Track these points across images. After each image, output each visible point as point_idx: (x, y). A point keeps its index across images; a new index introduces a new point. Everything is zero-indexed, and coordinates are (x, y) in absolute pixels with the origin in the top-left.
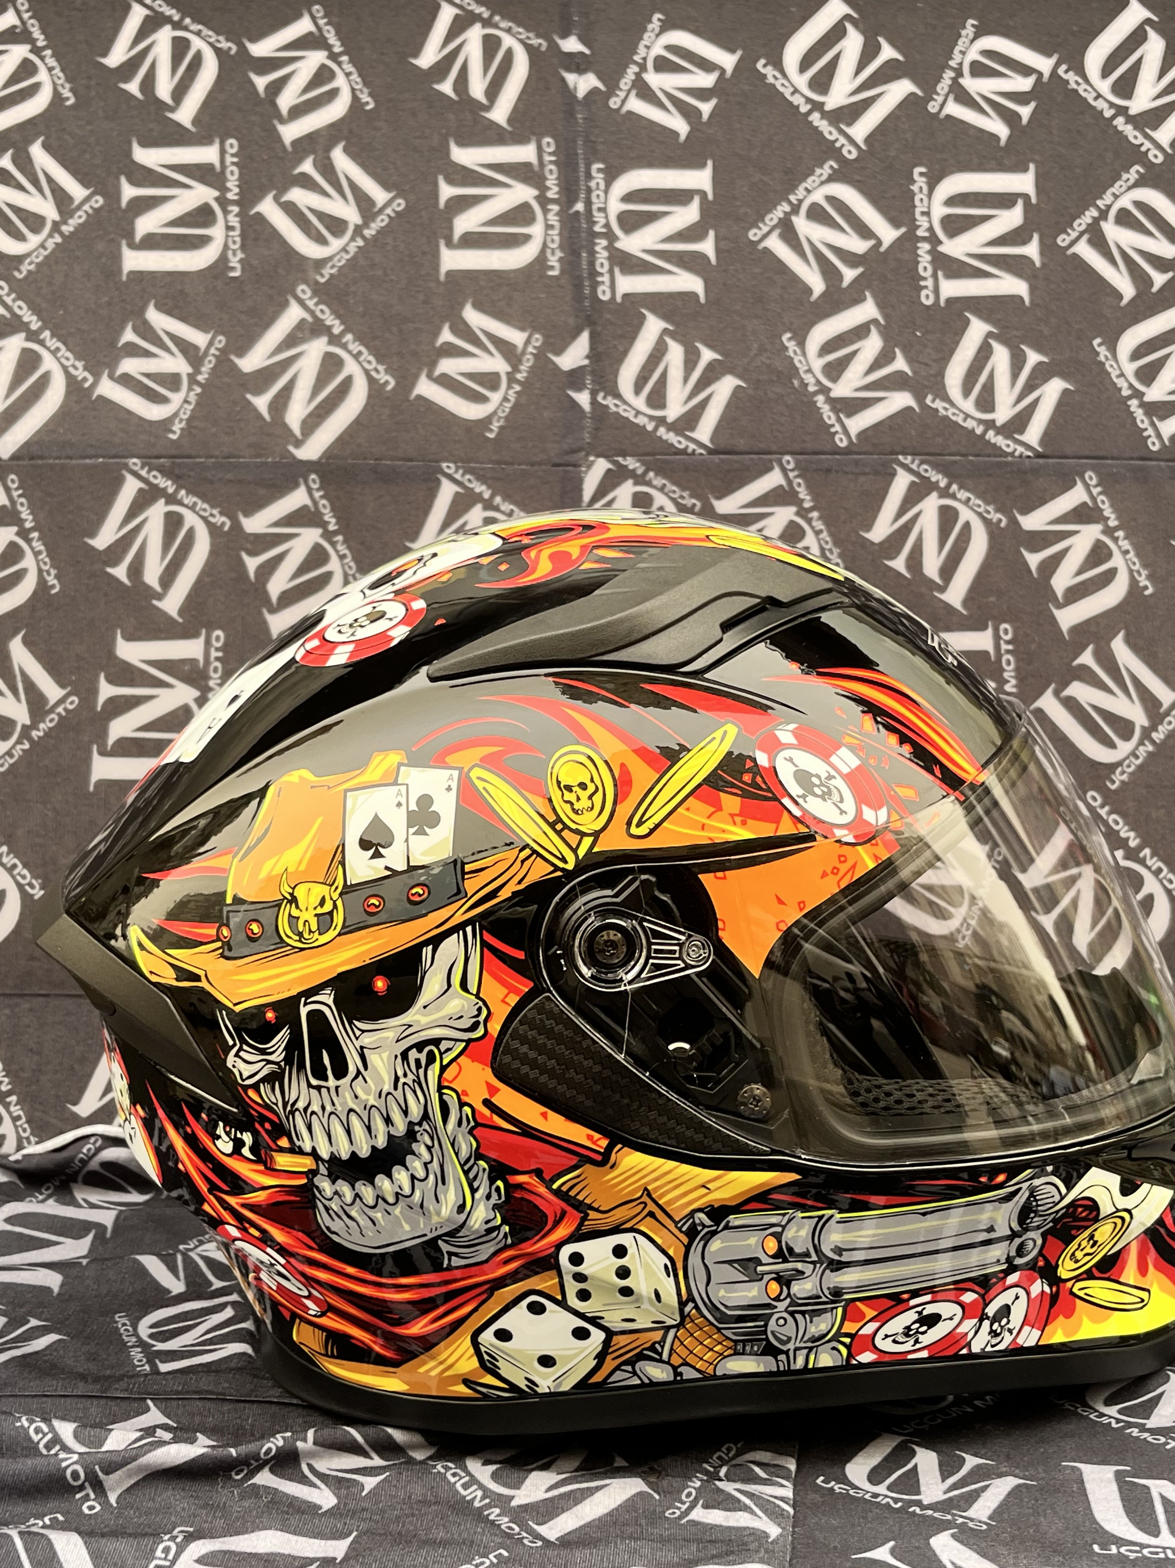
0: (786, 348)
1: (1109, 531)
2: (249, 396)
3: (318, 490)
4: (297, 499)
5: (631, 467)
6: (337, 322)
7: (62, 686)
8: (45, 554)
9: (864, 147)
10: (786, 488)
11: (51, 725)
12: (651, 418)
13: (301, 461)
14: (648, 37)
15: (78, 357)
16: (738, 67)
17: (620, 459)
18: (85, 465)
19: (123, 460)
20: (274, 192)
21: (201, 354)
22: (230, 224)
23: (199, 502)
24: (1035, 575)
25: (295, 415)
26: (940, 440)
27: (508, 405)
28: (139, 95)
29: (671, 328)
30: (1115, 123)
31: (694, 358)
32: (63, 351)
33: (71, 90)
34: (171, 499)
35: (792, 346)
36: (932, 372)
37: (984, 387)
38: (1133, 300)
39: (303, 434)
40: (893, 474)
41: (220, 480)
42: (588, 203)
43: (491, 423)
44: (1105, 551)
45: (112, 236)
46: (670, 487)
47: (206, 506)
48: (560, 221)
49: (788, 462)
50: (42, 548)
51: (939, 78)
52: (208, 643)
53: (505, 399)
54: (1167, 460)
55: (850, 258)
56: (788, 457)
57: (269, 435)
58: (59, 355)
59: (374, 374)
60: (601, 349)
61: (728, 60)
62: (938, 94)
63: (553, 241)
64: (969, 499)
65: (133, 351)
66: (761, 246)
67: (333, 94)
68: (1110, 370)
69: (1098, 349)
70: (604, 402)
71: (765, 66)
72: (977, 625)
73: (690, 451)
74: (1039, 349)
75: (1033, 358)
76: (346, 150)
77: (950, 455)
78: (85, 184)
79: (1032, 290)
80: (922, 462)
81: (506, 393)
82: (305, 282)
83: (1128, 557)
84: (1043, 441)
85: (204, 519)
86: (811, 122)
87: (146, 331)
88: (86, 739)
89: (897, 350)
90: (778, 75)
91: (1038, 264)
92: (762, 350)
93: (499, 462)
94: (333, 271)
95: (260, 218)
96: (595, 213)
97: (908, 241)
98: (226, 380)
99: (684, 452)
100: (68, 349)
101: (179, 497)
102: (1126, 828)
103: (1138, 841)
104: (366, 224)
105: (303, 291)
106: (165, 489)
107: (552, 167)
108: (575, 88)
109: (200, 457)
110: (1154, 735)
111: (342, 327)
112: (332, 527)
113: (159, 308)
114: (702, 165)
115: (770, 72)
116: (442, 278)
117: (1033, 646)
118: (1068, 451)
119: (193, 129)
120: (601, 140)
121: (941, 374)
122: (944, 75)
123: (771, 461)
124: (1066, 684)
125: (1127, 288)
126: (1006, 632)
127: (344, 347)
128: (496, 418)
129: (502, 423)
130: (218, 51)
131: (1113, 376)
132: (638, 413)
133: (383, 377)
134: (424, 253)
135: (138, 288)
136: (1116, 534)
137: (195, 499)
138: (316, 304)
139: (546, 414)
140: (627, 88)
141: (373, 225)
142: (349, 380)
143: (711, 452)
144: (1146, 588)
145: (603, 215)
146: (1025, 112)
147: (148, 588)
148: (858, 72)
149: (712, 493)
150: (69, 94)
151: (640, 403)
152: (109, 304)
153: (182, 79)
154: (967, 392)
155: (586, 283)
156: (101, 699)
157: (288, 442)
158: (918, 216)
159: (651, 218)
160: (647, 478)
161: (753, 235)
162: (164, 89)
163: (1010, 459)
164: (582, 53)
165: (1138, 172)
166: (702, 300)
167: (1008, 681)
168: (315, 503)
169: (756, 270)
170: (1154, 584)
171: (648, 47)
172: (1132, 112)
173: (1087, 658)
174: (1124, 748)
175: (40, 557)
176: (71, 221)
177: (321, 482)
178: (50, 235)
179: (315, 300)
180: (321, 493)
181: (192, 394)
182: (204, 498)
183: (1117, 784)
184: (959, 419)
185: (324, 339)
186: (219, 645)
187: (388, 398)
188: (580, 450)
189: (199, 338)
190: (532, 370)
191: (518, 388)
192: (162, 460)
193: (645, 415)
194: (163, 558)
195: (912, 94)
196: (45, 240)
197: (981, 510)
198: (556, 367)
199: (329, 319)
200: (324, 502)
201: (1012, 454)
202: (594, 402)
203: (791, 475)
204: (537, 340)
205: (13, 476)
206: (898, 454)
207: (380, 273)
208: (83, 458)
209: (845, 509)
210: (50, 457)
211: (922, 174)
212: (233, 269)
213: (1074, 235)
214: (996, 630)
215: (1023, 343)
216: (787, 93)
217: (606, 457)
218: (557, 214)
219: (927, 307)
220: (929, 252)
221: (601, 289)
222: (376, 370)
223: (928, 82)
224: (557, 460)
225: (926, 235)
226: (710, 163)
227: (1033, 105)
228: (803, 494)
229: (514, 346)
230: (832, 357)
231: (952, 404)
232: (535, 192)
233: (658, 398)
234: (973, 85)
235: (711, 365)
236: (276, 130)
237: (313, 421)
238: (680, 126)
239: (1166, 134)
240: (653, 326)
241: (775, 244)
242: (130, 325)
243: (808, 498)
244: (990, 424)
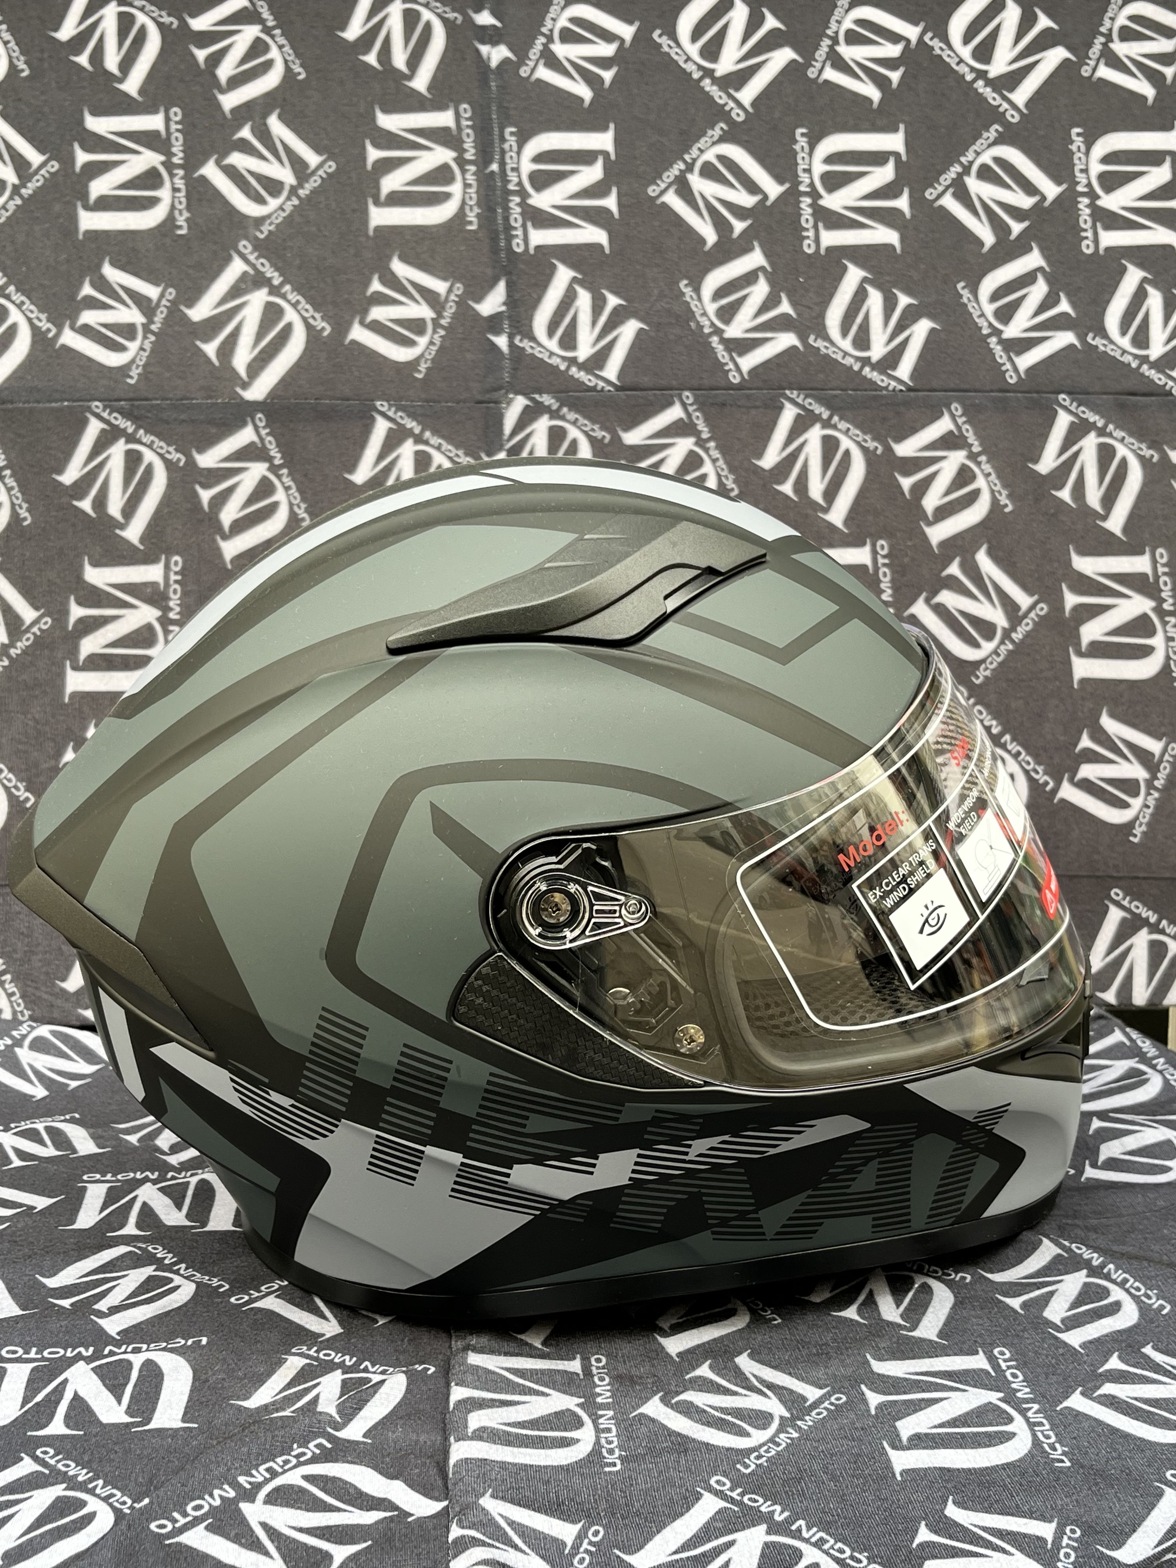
0: (683, 294)
1: (972, 456)
2: (198, 343)
3: (264, 428)
4: (245, 436)
5: (547, 403)
6: (276, 274)
7: (37, 608)
8: (17, 489)
9: (750, 110)
10: (686, 420)
11: (28, 644)
12: (564, 358)
13: (248, 402)
14: (553, 10)
15: (41, 311)
16: (636, 38)
17: (537, 396)
18: (52, 409)
19: (86, 404)
20: (215, 157)
21: (154, 304)
22: (176, 186)
23: (156, 440)
24: (908, 496)
25: (241, 360)
26: (821, 376)
27: (435, 348)
28: (89, 67)
29: (579, 276)
30: (975, 85)
31: (601, 304)
32: (28, 305)
33: (26, 63)
34: (131, 439)
35: (688, 291)
36: (814, 314)
38: (993, 247)
39: (248, 376)
40: (781, 408)
41: (175, 420)
42: (502, 164)
43: (419, 365)
44: (970, 474)
45: (68, 198)
46: (582, 421)
47: (162, 444)
48: (477, 180)
49: (688, 397)
50: (14, 484)
51: (817, 47)
52: (167, 567)
53: (431, 343)
54: (1023, 392)
55: (739, 212)
56: (687, 393)
57: (218, 378)
58: (24, 307)
59: (311, 321)
60: (517, 296)
61: (627, 31)
62: (816, 61)
63: (471, 198)
64: (849, 429)
65: (92, 304)
66: (659, 202)
67: (268, 65)
68: (972, 310)
69: (961, 292)
70: (521, 345)
71: (660, 36)
72: (858, 543)
73: (599, 388)
74: (909, 292)
75: (904, 300)
76: (280, 117)
77: (831, 389)
78: (41, 150)
79: (903, 240)
80: (806, 397)
81: (432, 337)
82: (247, 238)
83: (990, 478)
84: (914, 375)
85: (161, 456)
86: (703, 88)
87: (103, 285)
88: (60, 655)
89: (783, 295)
90: (672, 44)
91: (908, 215)
92: (662, 296)
93: (427, 401)
94: (272, 228)
95: (204, 179)
96: (509, 173)
97: (791, 196)
98: (177, 328)
99: (594, 389)
100: (32, 303)
101: (138, 436)
103: (1000, 727)
104: (300, 185)
105: (245, 246)
106: (125, 429)
107: (469, 131)
108: (489, 58)
109: (157, 399)
110: (1014, 635)
111: (281, 279)
112: (277, 462)
113: (114, 264)
114: (605, 128)
115: (664, 41)
116: (371, 233)
117: (906, 560)
118: (935, 384)
119: (140, 99)
120: (512, 105)
121: (822, 316)
122: (822, 43)
123: (672, 396)
124: (935, 593)
125: (988, 237)
126: (882, 547)
127: (284, 297)
128: (423, 360)
129: (429, 364)
130: (160, 26)
131: (975, 316)
132: (552, 354)
133: (320, 324)
134: (354, 211)
135: (93, 246)
136: (979, 459)
137: (152, 438)
138: (257, 258)
139: (469, 356)
140: (535, 57)
141: (307, 185)
142: (288, 328)
143: (618, 388)
144: (1006, 506)
145: (515, 174)
146: (895, 76)
147: (112, 518)
148: (744, 41)
149: (619, 426)
150: (24, 67)
151: (553, 345)
152: (68, 261)
153: (128, 52)
154: (845, 332)
155: (502, 237)
156: (72, 620)
157: (236, 385)
158: (800, 173)
159: (561, 176)
160: (561, 413)
161: (653, 191)
162: (112, 61)
163: (884, 392)
164: (494, 26)
165: (997, 131)
166: (607, 251)
167: (884, 591)
168: (262, 439)
169: (656, 223)
170: (1013, 502)
171: (554, 20)
172: (991, 75)
173: (954, 569)
174: (988, 647)
175: (13, 492)
176: (29, 185)
177: (267, 420)
178: (11, 198)
179: (256, 254)
180: (267, 431)
181: (146, 342)
182: (160, 436)
183: (981, 679)
184: (839, 357)
185: (265, 291)
186: (178, 569)
187: (325, 343)
188: (500, 388)
189: (152, 291)
190: (454, 316)
191: (442, 332)
192: (122, 403)
193: (558, 356)
194: (125, 491)
195: (794, 61)
196: (7, 202)
197: (859, 439)
198: (477, 314)
199: (270, 272)
200: (270, 438)
201: (886, 388)
202: (511, 345)
203: (691, 409)
204: (458, 289)
206: (784, 389)
207: (314, 229)
208: (50, 401)
209: (739, 439)
210: (20, 401)
211: (803, 135)
212: (180, 227)
213: (940, 189)
214: (874, 546)
215: (895, 287)
216: (681, 61)
217: (524, 394)
218: (474, 174)
219: (809, 255)
220: (810, 206)
221: (515, 242)
222: (313, 317)
223: (807, 50)
224: (479, 397)
225: (808, 190)
226: (612, 126)
227: (902, 70)
228: (701, 425)
229: (438, 295)
230: (724, 301)
231: (832, 343)
232: (454, 154)
233: (569, 341)
234: (848, 52)
235: (616, 310)
236: (216, 99)
237: (258, 365)
238: (584, 92)
239: (1022, 95)
240: (563, 275)
241: (672, 200)
242: (87, 280)
243: (706, 429)
244: (866, 361)
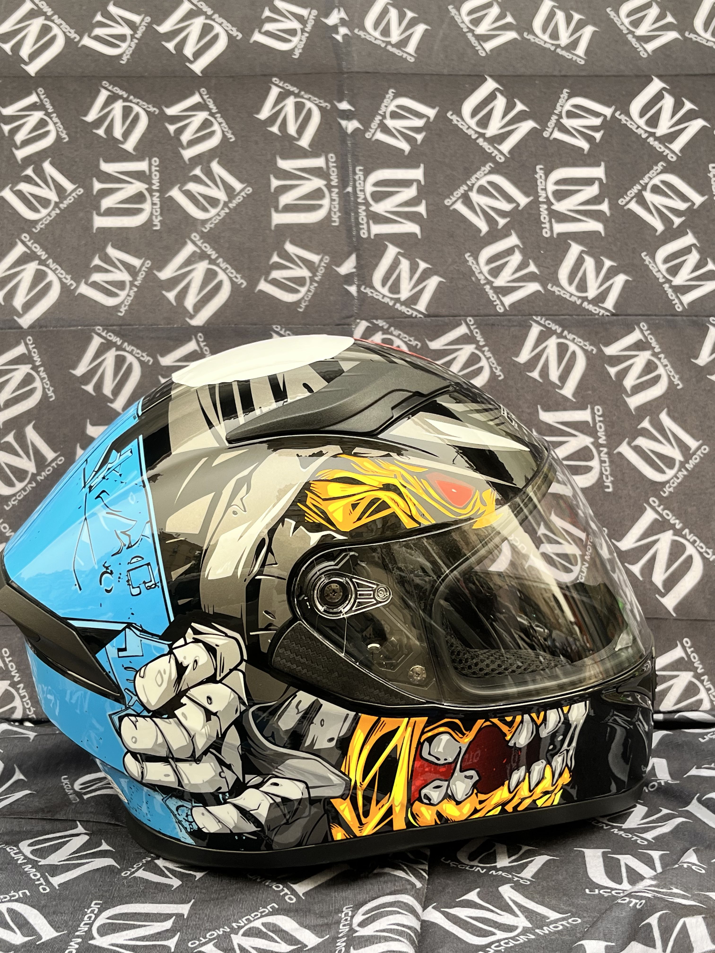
0: (468, 261)
1: (655, 355)
2: (164, 292)
3: (202, 342)
4: (191, 346)
5: (381, 325)
6: (214, 252)
7: (55, 452)
8: (47, 379)
10: (469, 334)
11: (48, 473)
12: (392, 299)
13: (193, 326)
14: (386, 102)
15: (68, 273)
16: (436, 116)
17: (375, 321)
18: (71, 330)
19: (92, 328)
20: (179, 185)
21: (137, 270)
22: (154, 202)
23: (135, 349)
24: (614, 379)
25: (190, 302)
26: (556, 307)
27: (311, 294)
28: (104, 136)
29: (402, 251)
30: (648, 141)
31: (415, 267)
32: (60, 270)
33: (66, 134)
34: (119, 348)
35: (471, 260)
36: (550, 272)
37: (581, 279)
38: (663, 232)
39: (194, 312)
40: (530, 326)
41: (147, 337)
42: (354, 187)
43: (301, 304)
44: (654, 366)
45: (88, 209)
46: (403, 335)
47: (139, 351)
48: (339, 197)
49: (470, 321)
50: (46, 376)
51: (549, 119)
53: (309, 291)
54: (687, 316)
55: (502, 213)
56: (470, 318)
57: (175, 313)
58: (57, 272)
59: (234, 279)
60: (363, 262)
61: (431, 113)
62: (549, 128)
63: (335, 207)
64: (574, 339)
65: (99, 269)
66: (451, 208)
67: (213, 133)
68: (652, 268)
69: (644, 258)
70: (365, 291)
71: (452, 115)
72: (583, 408)
73: (414, 316)
74: (611, 258)
75: (608, 263)
76: (219, 163)
77: (563, 315)
78: (73, 182)
79: (605, 228)
80: (547, 320)
81: (309, 287)
82: (197, 232)
83: (667, 368)
84: (616, 306)
85: (138, 358)
86: (478, 143)
87: (106, 259)
89: (530, 261)
90: (459, 119)
91: (608, 214)
92: (454, 262)
93: (306, 325)
94: (212, 226)
95: (171, 198)
96: (358, 192)
97: (535, 204)
98: (151, 284)
99: (411, 316)
100: (62, 269)
101: (124, 347)
102: (674, 518)
103: (681, 525)
104: (230, 201)
105: (195, 236)
106: (116, 342)
107: (334, 169)
108: (346, 128)
109: (136, 325)
110: (687, 466)
111: (217, 255)
113: (113, 246)
114: (418, 167)
115: (454, 118)
116: (273, 228)
117: (614, 418)
118: (629, 312)
119: (134, 153)
120: (361, 154)
121: (556, 272)
122: (552, 118)
123: (460, 320)
124: (634, 439)
125: (659, 227)
126: (598, 410)
127: (218, 265)
128: (303, 301)
129: (307, 303)
130: (148, 113)
131: (654, 272)
133: (240, 280)
134: (262, 216)
135: (102, 236)
136: (660, 356)
137: (133, 348)
138: (202, 243)
139: (332, 298)
140: (375, 127)
141: (234, 201)
142: (220, 283)
143: (425, 316)
144: (678, 385)
145: (362, 193)
146: (598, 136)
147: (105, 396)
148: (503, 117)
149: (427, 338)
150: (65, 136)
151: (385, 291)
152: (86, 245)
153: (128, 127)
154: (571, 282)
155: (354, 229)
157: (186, 317)
158: (539, 190)
159: (390, 194)
160: (390, 331)
161: (448, 202)
162: (118, 132)
163: (597, 317)
164: (350, 110)
165: (662, 165)
166: (419, 237)
167: (600, 438)
168: (201, 348)
169: (450, 221)
170: (682, 382)
171: (386, 107)
172: (658, 135)
173: (646, 424)
174: (670, 473)
175: (44, 381)
176: (65, 202)
177: (205, 337)
178: (53, 209)
179: (202, 241)
180: (205, 343)
181: (132, 291)
182: (138, 347)
183: (667, 493)
184: (567, 296)
185: (207, 262)
187: (242, 292)
188: (351, 316)
189: (136, 262)
190: (323, 275)
191: (316, 285)
192: (115, 327)
194: (114, 380)
195: (535, 128)
196: (51, 212)
197: (581, 344)
198: (338, 274)
199: (209, 251)
200: (206, 348)
201: (598, 314)
202: (359, 291)
203: (472, 327)
204: (326, 259)
205: (30, 337)
206: (532, 315)
207: (238, 226)
208: (70, 326)
209: (503, 345)
210: (51, 326)
211: (541, 169)
212: (156, 225)
213: (628, 199)
214: (593, 409)
215: (602, 255)
216: (464, 129)
217: (367, 320)
218: (337, 193)
219: (547, 238)
220: (547, 209)
221: (361, 232)
222: (236, 277)
223: (543, 122)
224: (338, 322)
225: (545, 200)
226: (422, 165)
227: (602, 132)
228: (479, 337)
229: (314, 263)
230: (493, 265)
231: (563, 288)
232: (325, 182)
233: (395, 288)
234: (567, 122)
235: (425, 271)
236: (180, 153)
237: (199, 306)
238: (405, 147)
239: (677, 145)
240: (392, 251)
241: (460, 207)
242: (97, 255)
243: (482, 340)
244: (585, 299)
